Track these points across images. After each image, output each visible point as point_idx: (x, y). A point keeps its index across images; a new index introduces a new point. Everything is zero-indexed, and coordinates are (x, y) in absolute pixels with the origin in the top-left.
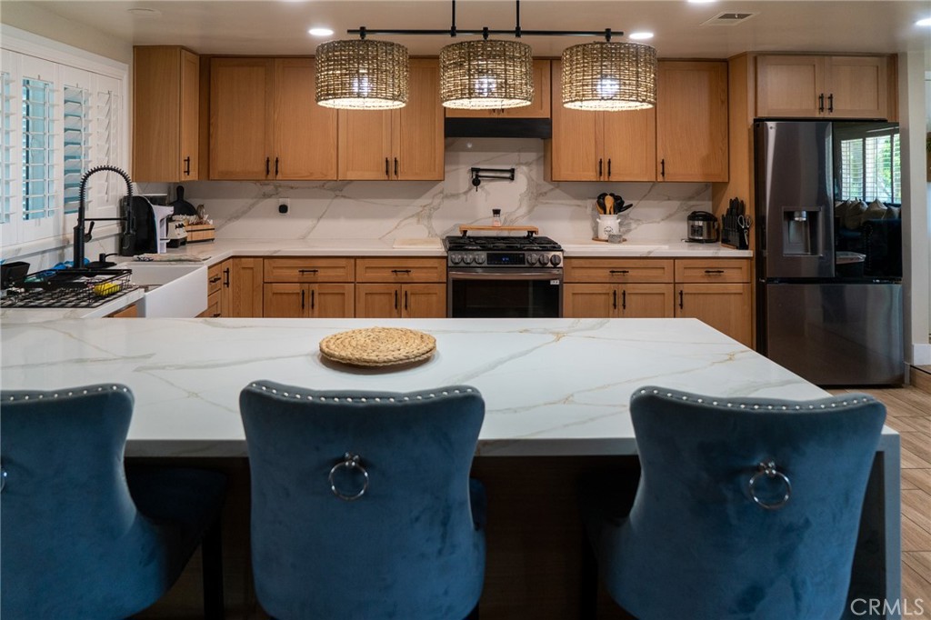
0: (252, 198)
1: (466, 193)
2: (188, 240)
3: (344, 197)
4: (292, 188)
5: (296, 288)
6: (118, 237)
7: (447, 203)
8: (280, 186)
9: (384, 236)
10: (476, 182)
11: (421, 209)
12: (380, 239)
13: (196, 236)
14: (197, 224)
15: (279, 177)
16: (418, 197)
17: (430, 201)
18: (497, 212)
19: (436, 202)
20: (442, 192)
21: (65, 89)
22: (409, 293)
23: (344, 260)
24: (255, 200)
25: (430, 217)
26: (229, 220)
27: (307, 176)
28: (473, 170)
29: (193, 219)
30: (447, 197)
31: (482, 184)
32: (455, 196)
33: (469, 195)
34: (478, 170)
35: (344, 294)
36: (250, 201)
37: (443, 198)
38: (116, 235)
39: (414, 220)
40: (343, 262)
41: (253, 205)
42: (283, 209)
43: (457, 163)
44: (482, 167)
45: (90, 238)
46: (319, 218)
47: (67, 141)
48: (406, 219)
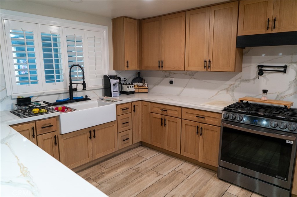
0: (162, 77)
1: (254, 79)
2: (135, 92)
3: (194, 78)
4: (175, 74)
5: (160, 116)
6: (104, 90)
7: (243, 84)
8: (171, 73)
9: (210, 98)
10: (261, 73)
11: (229, 86)
12: (209, 99)
13: (140, 91)
14: (142, 86)
15: (164, 69)
16: (227, 80)
17: (233, 83)
18: (265, 92)
19: (237, 83)
20: (240, 78)
21: (67, 36)
22: (203, 128)
23: (177, 107)
24: (162, 78)
25: (233, 91)
26: (155, 85)
27: (173, 69)
28: (259, 66)
29: (141, 84)
30: (243, 81)
31: (264, 74)
32: (248, 80)
33: (256, 80)
34: (262, 66)
35: (177, 122)
36: (161, 78)
37: (241, 81)
38: (102, 89)
39: (225, 92)
40: (177, 109)
41: (162, 80)
42: (171, 82)
43: (250, 62)
44: (264, 65)
45: (77, 90)
46: (185, 87)
47: (69, 55)
48: (220, 91)
